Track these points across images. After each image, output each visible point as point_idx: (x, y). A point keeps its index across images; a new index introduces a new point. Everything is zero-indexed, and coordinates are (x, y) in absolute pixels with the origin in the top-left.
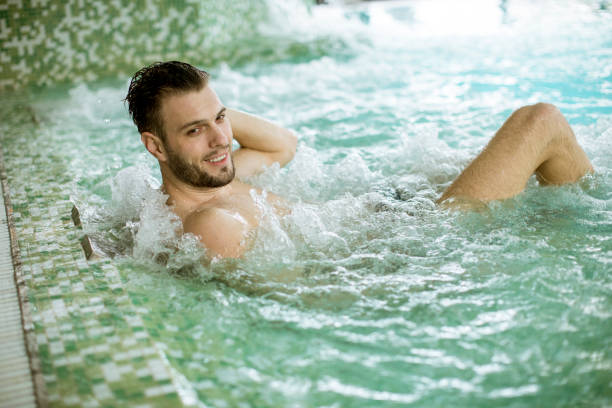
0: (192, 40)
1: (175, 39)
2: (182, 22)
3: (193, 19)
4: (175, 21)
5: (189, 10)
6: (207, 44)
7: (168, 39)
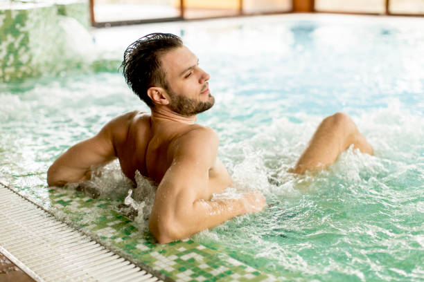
0: (24, 58)
1: (12, 58)
2: (17, 45)
3: (24, 43)
4: (12, 45)
5: (22, 36)
6: (34, 62)
7: (7, 58)
